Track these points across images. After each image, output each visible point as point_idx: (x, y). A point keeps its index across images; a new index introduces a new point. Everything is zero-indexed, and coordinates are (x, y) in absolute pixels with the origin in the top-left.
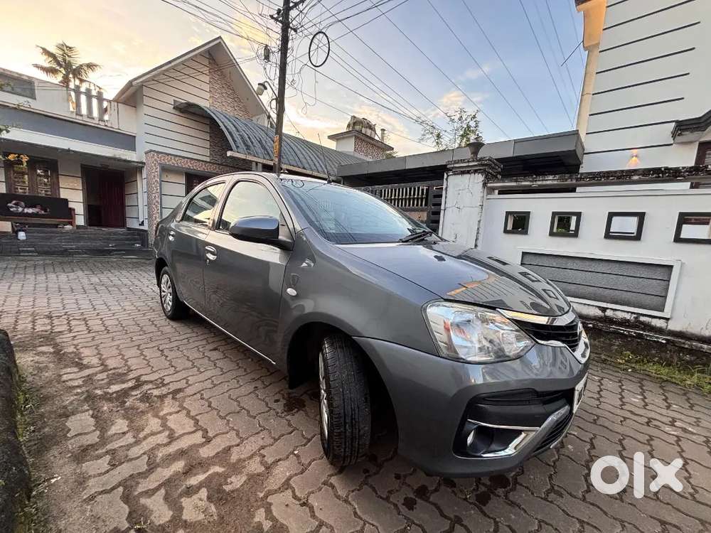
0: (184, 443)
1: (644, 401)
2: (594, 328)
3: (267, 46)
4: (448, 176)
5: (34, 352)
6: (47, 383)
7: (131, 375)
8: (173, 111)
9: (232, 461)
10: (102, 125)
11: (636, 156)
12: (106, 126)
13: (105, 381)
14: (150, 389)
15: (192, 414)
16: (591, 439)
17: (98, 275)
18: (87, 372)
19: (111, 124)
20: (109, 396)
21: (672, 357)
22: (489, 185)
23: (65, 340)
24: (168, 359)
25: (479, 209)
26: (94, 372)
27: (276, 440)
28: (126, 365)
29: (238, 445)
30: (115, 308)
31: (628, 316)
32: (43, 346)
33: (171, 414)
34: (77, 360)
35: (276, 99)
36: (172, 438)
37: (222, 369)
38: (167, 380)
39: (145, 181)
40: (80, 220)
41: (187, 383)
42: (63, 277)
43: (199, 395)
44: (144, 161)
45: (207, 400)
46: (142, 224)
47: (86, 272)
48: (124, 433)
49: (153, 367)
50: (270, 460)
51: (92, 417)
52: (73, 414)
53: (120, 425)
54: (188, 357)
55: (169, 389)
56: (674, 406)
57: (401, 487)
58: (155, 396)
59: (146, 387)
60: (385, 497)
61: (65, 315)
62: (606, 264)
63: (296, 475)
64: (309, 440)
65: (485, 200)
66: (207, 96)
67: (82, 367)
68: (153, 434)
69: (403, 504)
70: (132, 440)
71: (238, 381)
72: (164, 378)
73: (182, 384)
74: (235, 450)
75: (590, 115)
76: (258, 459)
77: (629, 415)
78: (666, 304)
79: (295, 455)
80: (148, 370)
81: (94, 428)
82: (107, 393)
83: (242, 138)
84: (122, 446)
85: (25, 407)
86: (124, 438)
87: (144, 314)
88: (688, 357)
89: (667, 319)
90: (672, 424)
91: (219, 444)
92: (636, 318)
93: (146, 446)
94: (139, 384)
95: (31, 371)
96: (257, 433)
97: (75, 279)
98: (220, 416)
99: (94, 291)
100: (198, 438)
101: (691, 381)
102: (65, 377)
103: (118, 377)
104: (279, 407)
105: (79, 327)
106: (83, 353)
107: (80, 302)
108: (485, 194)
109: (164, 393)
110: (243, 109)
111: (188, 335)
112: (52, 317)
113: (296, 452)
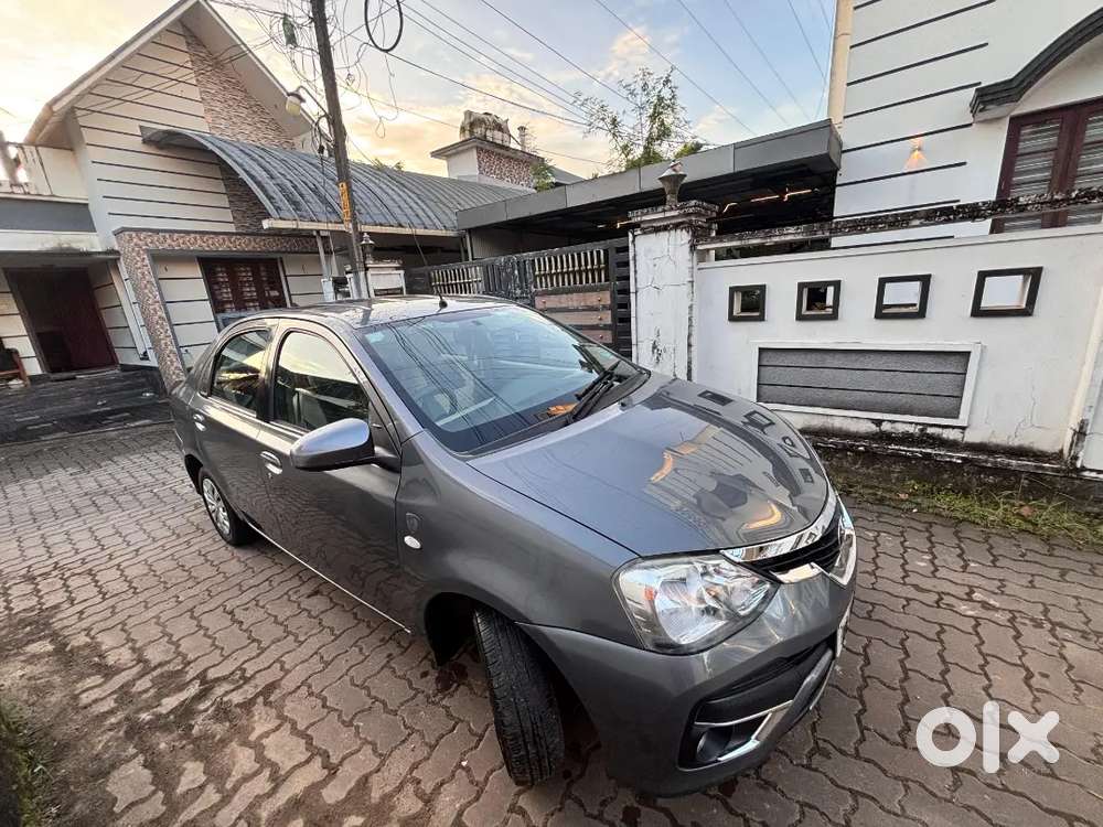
0: (296, 786)
1: (933, 563)
2: (866, 451)
3: (286, 16)
4: (634, 237)
5: (22, 658)
6: (58, 716)
7: (192, 672)
8: (144, 148)
9: (373, 801)
10: (19, 193)
11: (919, 149)
12: (25, 193)
13: (152, 691)
14: (227, 693)
15: (301, 727)
16: (865, 649)
17: (92, 473)
18: (118, 681)
19: (36, 188)
20: (163, 721)
21: (969, 481)
22: (699, 248)
23: (66, 623)
24: (244, 627)
25: (686, 289)
26: (130, 678)
27: (432, 747)
28: (179, 654)
29: (378, 771)
30: (137, 538)
31: (910, 429)
32: (33, 641)
33: (266, 734)
34: (96, 659)
35: (326, 115)
36: (277, 780)
37: (332, 630)
38: (250, 669)
39: (128, 284)
40: (33, 367)
41: (282, 668)
42: (32, 486)
43: (304, 690)
44: (116, 248)
45: (318, 696)
46: (145, 357)
47: (71, 470)
48: (202, 787)
49: (222, 649)
50: (428, 787)
51: (145, 766)
52: (113, 767)
53: (193, 774)
54: (276, 617)
55: (256, 686)
56: (972, 565)
57: (616, 792)
58: (236, 706)
59: (219, 691)
60: (596, 813)
61: (55, 568)
62: (878, 356)
63: (470, 803)
64: (481, 737)
65: (695, 270)
66: (200, 109)
67: (108, 672)
68: (246, 779)
69: (622, 820)
70: (216, 798)
71: (361, 650)
72: (244, 666)
73: (276, 672)
74: (375, 778)
75: (849, 84)
76: (410, 788)
77: (912, 593)
78: (962, 405)
79: (463, 768)
80: (216, 657)
81: (153, 788)
82: (159, 716)
83: (282, 189)
84: (203, 812)
85: (33, 773)
86: (204, 795)
87: (188, 542)
88: (991, 479)
89: (963, 428)
90: (969, 598)
91: (350, 774)
92: (922, 430)
93: (239, 803)
94: (207, 686)
95: (25, 697)
96: (403, 741)
97: (54, 489)
98: (343, 722)
99: (93, 509)
100: (315, 771)
101: (994, 515)
102: (85, 699)
103: (170, 682)
104: (429, 685)
105: (84, 590)
106: (102, 643)
107: (76, 537)
108: (695, 262)
109: (250, 697)
110: (274, 127)
111: (268, 573)
112: (35, 579)
113: (464, 764)
